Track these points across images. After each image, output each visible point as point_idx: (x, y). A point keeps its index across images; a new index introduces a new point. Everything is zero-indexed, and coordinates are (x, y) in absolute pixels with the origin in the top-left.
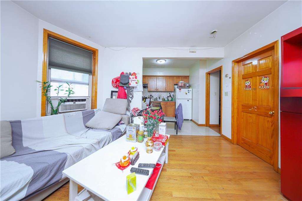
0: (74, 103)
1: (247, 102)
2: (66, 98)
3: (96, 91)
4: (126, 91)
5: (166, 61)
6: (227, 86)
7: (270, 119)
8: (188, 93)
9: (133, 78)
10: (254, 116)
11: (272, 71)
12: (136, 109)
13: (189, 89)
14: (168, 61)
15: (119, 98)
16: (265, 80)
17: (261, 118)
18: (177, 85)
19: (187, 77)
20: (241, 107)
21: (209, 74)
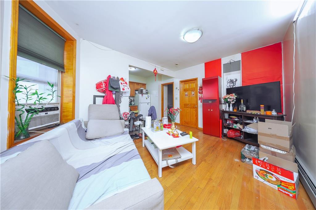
0: (46, 114)
1: (186, 103)
2: (30, 107)
3: (74, 95)
4: (114, 96)
5: (135, 69)
6: (177, 94)
7: (195, 109)
8: (148, 98)
9: (124, 83)
10: (189, 109)
11: (196, 89)
12: (126, 114)
13: (148, 95)
14: (137, 69)
15: (106, 104)
16: (193, 93)
17: (192, 109)
18: (137, 90)
19: (144, 85)
20: (183, 105)
21: (163, 85)
